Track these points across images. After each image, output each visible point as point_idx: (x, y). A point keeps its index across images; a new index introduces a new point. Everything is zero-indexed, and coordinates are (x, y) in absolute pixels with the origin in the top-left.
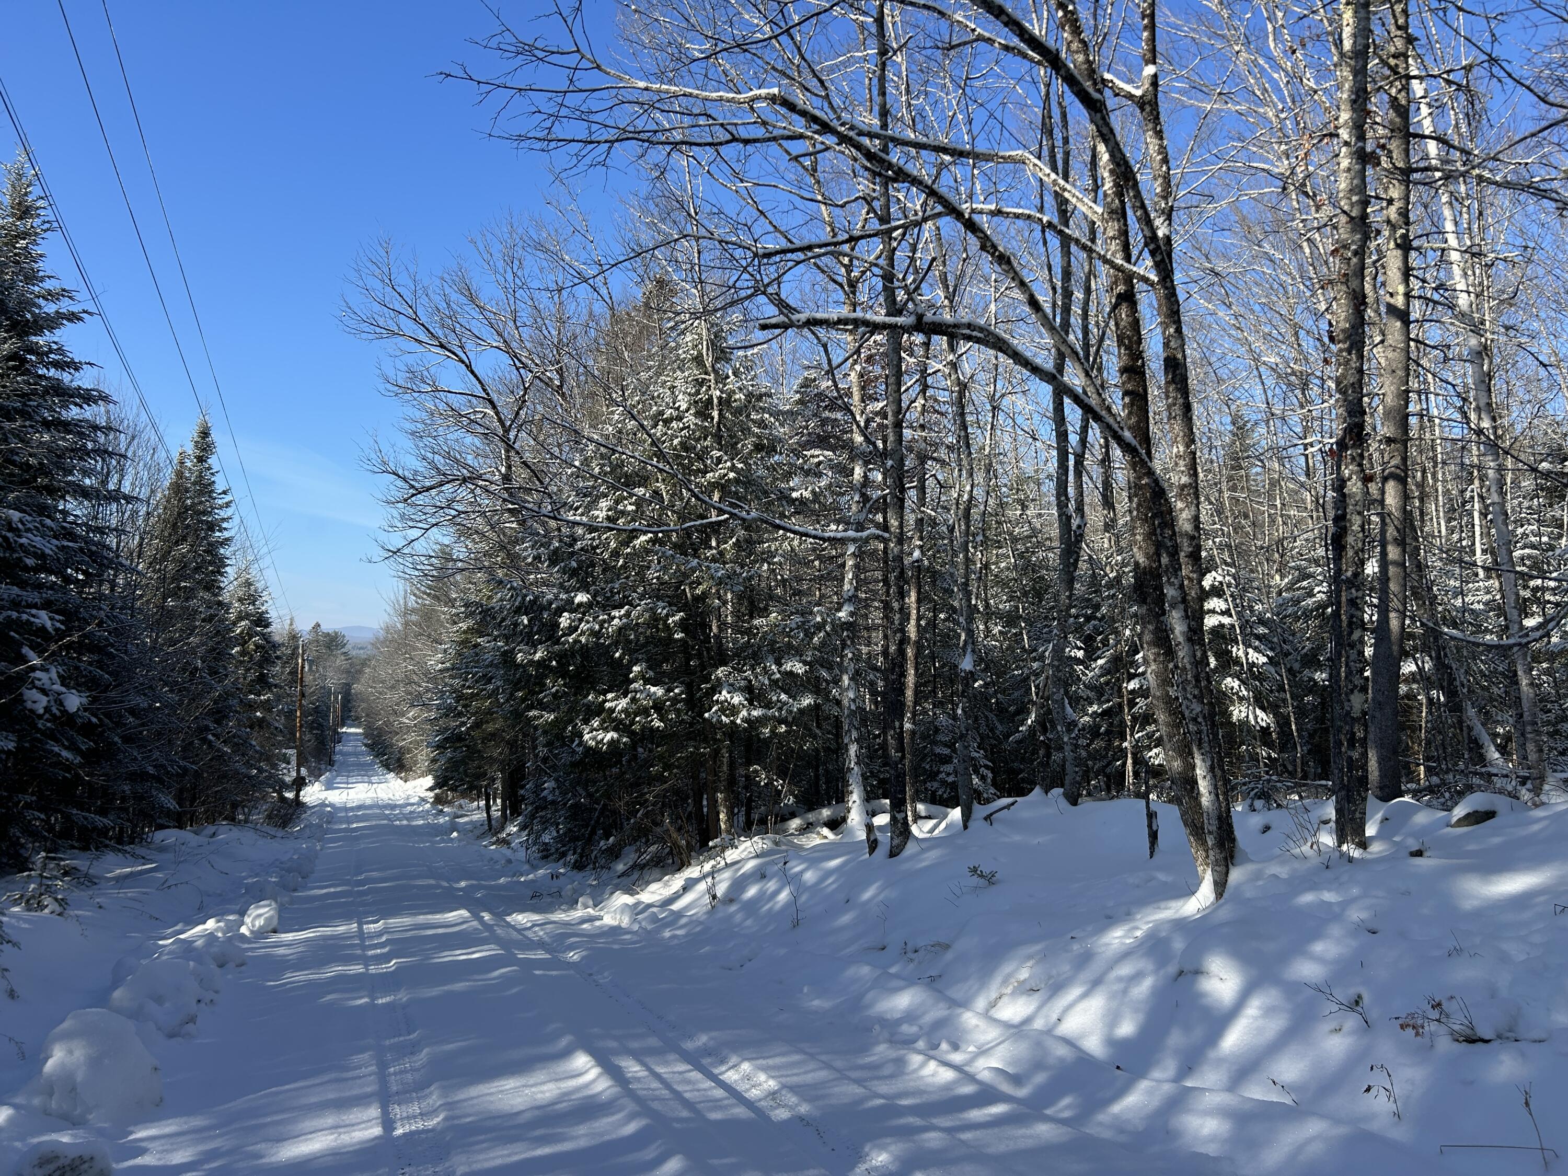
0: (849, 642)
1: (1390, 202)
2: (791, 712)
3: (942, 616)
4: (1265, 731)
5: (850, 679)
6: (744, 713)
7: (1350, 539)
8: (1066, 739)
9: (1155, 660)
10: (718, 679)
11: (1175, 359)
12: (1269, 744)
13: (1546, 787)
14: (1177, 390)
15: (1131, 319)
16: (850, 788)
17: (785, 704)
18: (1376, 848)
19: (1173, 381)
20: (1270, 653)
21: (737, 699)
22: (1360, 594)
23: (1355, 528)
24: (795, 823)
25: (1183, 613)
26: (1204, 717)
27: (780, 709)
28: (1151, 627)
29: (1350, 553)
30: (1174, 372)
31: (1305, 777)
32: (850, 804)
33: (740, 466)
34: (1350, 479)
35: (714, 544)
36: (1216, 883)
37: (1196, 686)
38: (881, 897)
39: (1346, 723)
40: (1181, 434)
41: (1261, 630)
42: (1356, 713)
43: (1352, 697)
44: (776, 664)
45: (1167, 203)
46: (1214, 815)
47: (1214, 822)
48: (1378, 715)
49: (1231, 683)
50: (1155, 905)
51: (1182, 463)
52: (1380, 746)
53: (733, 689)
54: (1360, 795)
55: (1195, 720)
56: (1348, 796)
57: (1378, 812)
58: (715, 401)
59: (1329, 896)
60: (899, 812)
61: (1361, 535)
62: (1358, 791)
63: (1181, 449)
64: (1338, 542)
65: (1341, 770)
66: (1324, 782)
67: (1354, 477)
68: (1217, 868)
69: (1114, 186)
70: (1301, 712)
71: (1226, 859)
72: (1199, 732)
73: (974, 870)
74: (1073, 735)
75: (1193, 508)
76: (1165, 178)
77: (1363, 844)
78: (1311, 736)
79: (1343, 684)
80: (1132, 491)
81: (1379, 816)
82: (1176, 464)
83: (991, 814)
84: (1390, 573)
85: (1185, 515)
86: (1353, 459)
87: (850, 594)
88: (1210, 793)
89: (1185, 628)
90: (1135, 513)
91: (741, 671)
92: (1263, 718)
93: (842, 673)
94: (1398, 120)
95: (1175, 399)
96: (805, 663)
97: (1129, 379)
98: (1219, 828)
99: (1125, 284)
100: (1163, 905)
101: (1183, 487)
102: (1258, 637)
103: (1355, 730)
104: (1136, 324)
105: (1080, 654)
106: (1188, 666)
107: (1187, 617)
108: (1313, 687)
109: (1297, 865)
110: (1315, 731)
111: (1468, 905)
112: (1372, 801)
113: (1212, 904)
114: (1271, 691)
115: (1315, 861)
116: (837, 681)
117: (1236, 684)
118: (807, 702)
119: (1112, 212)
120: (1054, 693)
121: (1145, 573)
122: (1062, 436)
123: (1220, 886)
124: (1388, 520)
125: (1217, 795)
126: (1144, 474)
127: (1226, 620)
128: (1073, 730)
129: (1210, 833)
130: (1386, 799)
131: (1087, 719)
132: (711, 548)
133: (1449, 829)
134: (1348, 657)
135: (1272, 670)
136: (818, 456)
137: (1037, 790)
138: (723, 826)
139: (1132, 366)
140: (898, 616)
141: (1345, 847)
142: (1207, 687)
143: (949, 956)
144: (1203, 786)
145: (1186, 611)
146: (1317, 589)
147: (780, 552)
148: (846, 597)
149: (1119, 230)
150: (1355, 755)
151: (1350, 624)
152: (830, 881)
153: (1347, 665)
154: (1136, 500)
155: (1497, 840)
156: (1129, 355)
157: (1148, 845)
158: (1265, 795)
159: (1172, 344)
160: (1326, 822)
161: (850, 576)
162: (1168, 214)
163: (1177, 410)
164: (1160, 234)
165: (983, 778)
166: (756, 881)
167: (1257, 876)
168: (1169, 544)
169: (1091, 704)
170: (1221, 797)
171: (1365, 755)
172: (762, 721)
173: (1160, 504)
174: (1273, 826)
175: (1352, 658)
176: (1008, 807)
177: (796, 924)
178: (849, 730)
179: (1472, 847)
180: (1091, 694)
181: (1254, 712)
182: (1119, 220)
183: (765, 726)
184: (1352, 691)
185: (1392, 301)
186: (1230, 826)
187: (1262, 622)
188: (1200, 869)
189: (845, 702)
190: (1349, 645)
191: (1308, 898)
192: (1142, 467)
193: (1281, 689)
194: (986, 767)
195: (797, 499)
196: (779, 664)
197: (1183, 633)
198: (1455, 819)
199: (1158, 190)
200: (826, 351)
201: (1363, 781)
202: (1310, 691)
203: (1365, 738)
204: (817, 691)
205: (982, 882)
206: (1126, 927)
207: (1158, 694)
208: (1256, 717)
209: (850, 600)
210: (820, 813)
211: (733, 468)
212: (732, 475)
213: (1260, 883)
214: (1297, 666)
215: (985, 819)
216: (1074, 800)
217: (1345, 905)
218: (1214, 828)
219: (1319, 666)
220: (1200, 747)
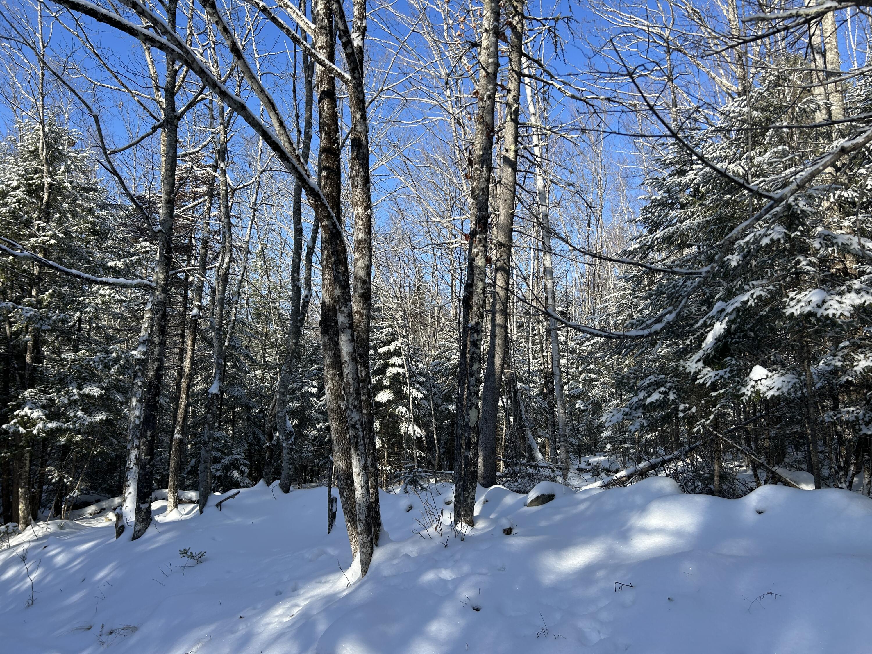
0: (139, 374)
1: (509, 91)
2: (83, 425)
3: (229, 364)
4: (420, 439)
5: (138, 401)
6: (40, 425)
7: (475, 298)
8: (284, 445)
9: (332, 380)
10: (24, 399)
11: (360, 140)
12: (422, 449)
13: (570, 475)
14: (360, 165)
15: (330, 112)
16: (128, 483)
17: (80, 418)
18: (480, 525)
19: (357, 157)
20: (425, 392)
21: (36, 414)
22: (479, 338)
23: (479, 290)
24: (92, 509)
25: (350, 337)
26: (361, 424)
27: (75, 422)
28: (330, 353)
29: (475, 308)
30: (358, 151)
31: (440, 468)
32: (126, 495)
33: (61, 235)
34: (477, 255)
35: (34, 293)
36: (362, 563)
37: (356, 398)
38: (109, 578)
39: (466, 432)
40: (361, 200)
41: (422, 379)
42: (472, 424)
43: (470, 412)
44: (78, 388)
45: (362, 24)
46: (364, 505)
47: (364, 511)
48: (484, 427)
49: (401, 409)
50: (317, 580)
51: (360, 222)
52: (485, 449)
53: (35, 406)
54: (471, 485)
55: (354, 426)
56: (464, 486)
57: (482, 496)
58: (46, 185)
59: (446, 574)
60: (143, 503)
61: (482, 296)
62: (471, 482)
63: (360, 211)
64: (467, 303)
65: (460, 466)
66: (450, 472)
67: (480, 254)
68: (364, 550)
69: (325, 8)
70: (440, 429)
71: (371, 542)
72: (357, 437)
73: (185, 552)
74: (290, 442)
75: (366, 259)
76: (361, 5)
77: (472, 523)
78: (446, 443)
79: (465, 403)
80: (324, 245)
81: (482, 499)
82: (356, 223)
83: (221, 502)
84: (497, 332)
85: (360, 263)
86: (480, 241)
87: (145, 338)
88: (362, 487)
89: (350, 349)
90: (325, 262)
91: (46, 392)
92: (419, 432)
93: (132, 396)
94: (516, 40)
95: (358, 171)
96: (102, 388)
97: (327, 157)
98: (368, 516)
99: (328, 84)
100: (323, 579)
101: (359, 242)
102: (419, 383)
103: (471, 437)
104: (334, 117)
105: (314, 390)
106: (351, 381)
107: (353, 340)
108: (448, 415)
109: (424, 544)
110: (448, 441)
111: (548, 579)
112: (479, 487)
113: (359, 580)
114: (425, 416)
115: (439, 540)
116: (127, 402)
117: (404, 410)
118: (100, 417)
119: (321, 28)
120: (279, 412)
121: (329, 310)
122: (298, 232)
123: (366, 564)
124: (497, 297)
125: (368, 489)
126: (325, 217)
127: (401, 370)
128: (290, 438)
129: (360, 520)
130: (486, 485)
131: (315, 432)
132: (31, 296)
133: (526, 508)
134: (469, 383)
135: (426, 403)
136: (145, 247)
137: (261, 482)
138: (21, 514)
139: (329, 148)
140: (157, 348)
141: (459, 527)
142: (367, 401)
143: (134, 639)
144: (358, 481)
145: (352, 335)
146: (453, 357)
147: (93, 304)
148: (141, 340)
149: (326, 43)
150: (470, 455)
151: (472, 358)
152: (76, 562)
153: (468, 389)
154: (326, 252)
155: (558, 518)
156: (328, 139)
157: (328, 523)
158: (414, 482)
159: (358, 128)
160: (448, 503)
161: (146, 325)
162: (363, 32)
163: (359, 181)
164: (355, 43)
165: (242, 473)
166: (18, 563)
167: (394, 556)
168: (342, 278)
169: (319, 423)
170: (371, 491)
171: (476, 455)
172: (59, 431)
173: (336, 244)
174: (414, 507)
175: (472, 383)
176: (233, 496)
177: (31, 603)
178: (132, 440)
179: (543, 523)
180: (319, 416)
181: (413, 428)
182: (326, 35)
183: (63, 435)
184: (470, 408)
185: (507, 155)
186: (378, 513)
187: (421, 374)
188: (353, 549)
189: (132, 419)
190: (470, 374)
191: (429, 576)
192: (323, 210)
193: (430, 415)
194: (245, 465)
195: (111, 267)
196: (80, 388)
197: (349, 353)
198: (529, 500)
199: (356, 13)
200: (97, 122)
201: (474, 474)
202: (447, 418)
203: (477, 442)
204: (108, 410)
205: (191, 561)
206: (287, 605)
207: (332, 406)
208: (414, 431)
209: (144, 342)
210: (113, 502)
211: (54, 236)
212: (52, 241)
213: (395, 562)
214: (440, 402)
215: (217, 506)
216: (286, 490)
217: (457, 582)
218: (364, 517)
219: (451, 402)
220: (356, 450)
